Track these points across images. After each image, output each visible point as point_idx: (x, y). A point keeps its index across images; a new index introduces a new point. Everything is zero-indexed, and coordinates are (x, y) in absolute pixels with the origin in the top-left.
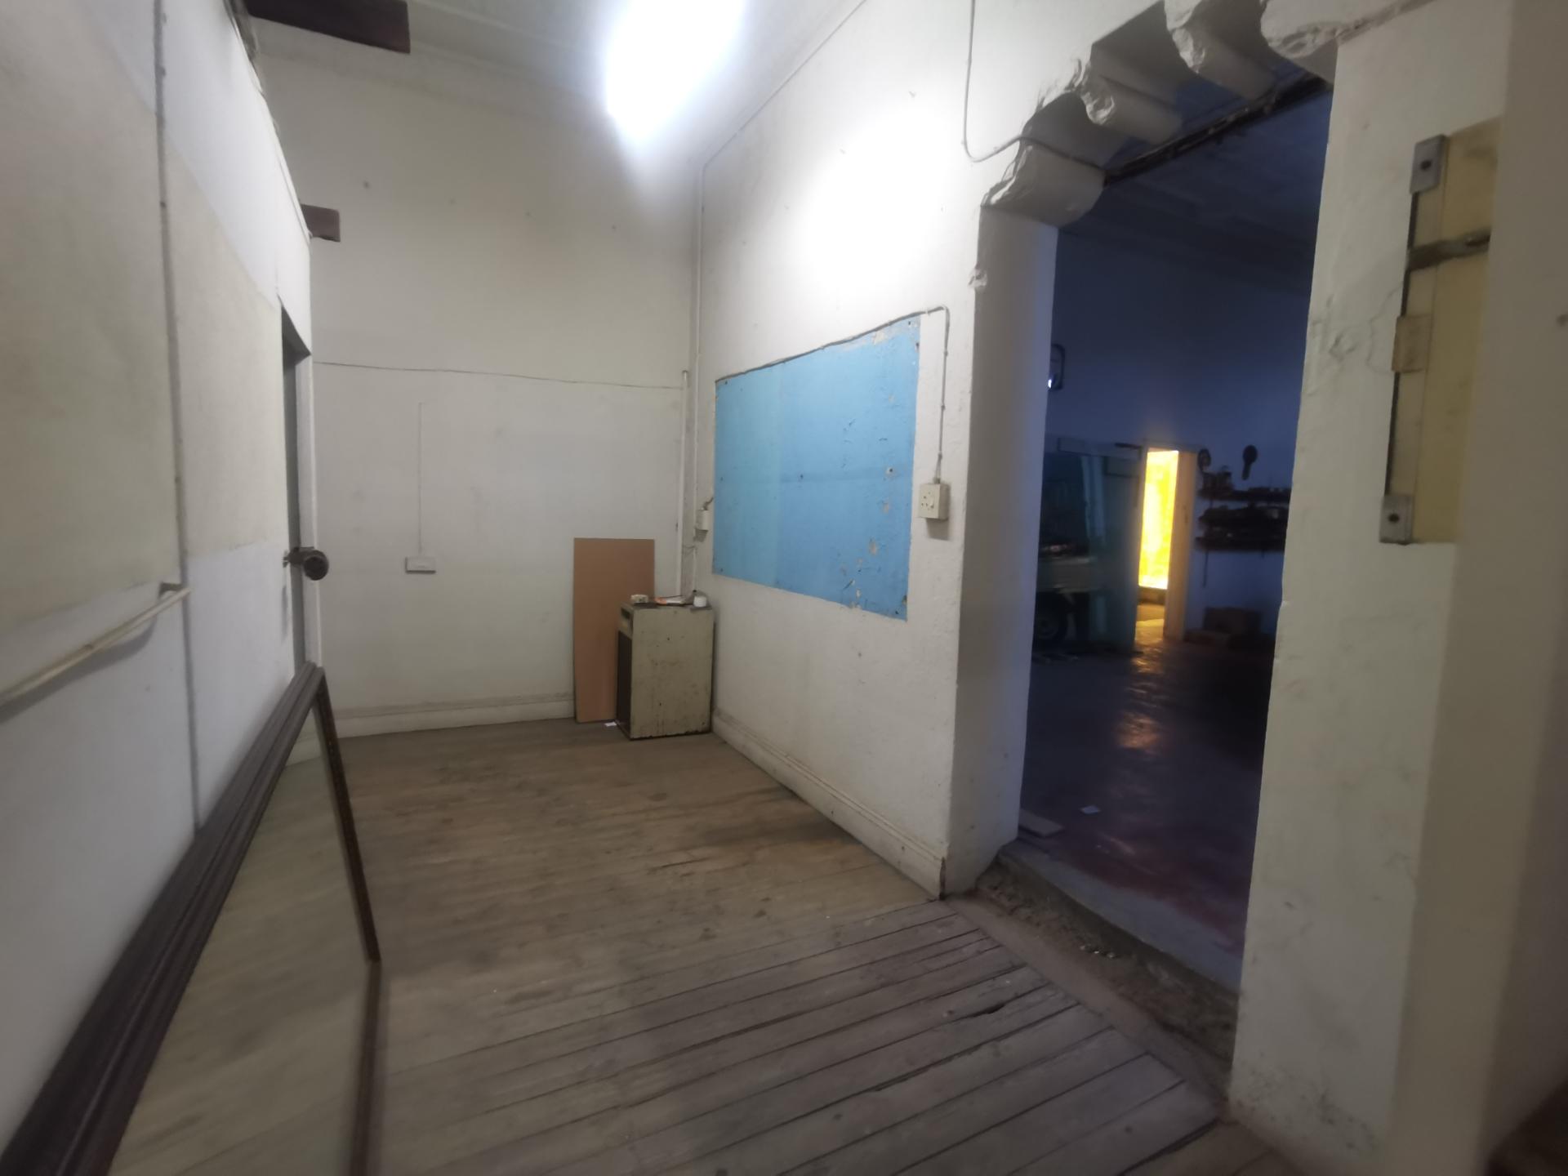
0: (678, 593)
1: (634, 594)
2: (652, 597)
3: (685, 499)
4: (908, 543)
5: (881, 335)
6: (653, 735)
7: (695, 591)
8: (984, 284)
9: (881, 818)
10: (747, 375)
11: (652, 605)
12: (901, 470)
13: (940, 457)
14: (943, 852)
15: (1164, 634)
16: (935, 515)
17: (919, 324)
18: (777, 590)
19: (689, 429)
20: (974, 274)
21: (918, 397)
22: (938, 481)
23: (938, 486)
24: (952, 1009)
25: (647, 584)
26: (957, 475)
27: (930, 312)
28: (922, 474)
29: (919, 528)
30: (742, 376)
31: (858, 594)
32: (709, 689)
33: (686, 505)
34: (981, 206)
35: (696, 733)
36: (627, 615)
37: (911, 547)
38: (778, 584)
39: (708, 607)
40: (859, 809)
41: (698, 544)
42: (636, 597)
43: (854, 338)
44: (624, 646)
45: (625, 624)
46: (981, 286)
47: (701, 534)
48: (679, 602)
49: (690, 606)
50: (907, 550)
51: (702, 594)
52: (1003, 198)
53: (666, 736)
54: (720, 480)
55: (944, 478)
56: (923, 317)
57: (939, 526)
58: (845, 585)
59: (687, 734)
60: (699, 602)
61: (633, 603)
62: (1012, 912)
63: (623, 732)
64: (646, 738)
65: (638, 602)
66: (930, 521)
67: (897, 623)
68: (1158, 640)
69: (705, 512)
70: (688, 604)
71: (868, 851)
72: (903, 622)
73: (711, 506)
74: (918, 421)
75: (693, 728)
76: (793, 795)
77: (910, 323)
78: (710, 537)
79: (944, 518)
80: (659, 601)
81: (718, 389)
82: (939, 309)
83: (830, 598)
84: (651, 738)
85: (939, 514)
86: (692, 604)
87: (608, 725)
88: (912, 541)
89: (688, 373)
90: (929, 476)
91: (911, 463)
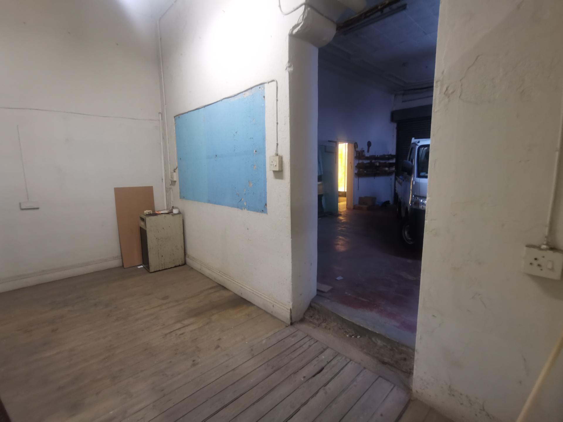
0: (166, 208)
1: (146, 210)
2: (154, 211)
3: (165, 168)
4: (265, 181)
5: (247, 93)
6: (160, 269)
7: (173, 207)
8: (292, 69)
9: (263, 295)
10: (188, 113)
11: (155, 214)
12: (260, 151)
13: (277, 144)
14: (290, 306)
15: (347, 207)
16: (277, 169)
17: (264, 88)
18: (209, 204)
19: (164, 138)
20: (288, 65)
21: (266, 119)
22: (277, 155)
23: (277, 157)
24: (304, 375)
25: (151, 205)
26: (285, 152)
27: (269, 83)
28: (270, 152)
29: (270, 175)
30: (186, 114)
31: (245, 204)
32: (183, 247)
33: (165, 171)
34: (289, 35)
35: (179, 266)
36: (143, 220)
37: (267, 183)
38: (209, 202)
39: (179, 213)
40: (252, 292)
41: (172, 187)
42: (146, 212)
43: (235, 95)
44: (143, 234)
45: (142, 223)
46: (291, 71)
47: (173, 183)
48: (166, 212)
49: (172, 213)
50: (265, 185)
51: (176, 208)
52: (298, 31)
53: (166, 269)
54: (180, 159)
55: (279, 153)
56: (266, 85)
57: (279, 174)
58: (239, 201)
59: (176, 267)
60: (175, 211)
61: (145, 214)
62: (319, 325)
63: (147, 270)
64: (157, 271)
65: (147, 213)
66: (275, 172)
67: (264, 215)
68: (345, 209)
69: (174, 173)
70: (170, 212)
71: (259, 308)
72: (265, 214)
73: (177, 171)
74: (266, 129)
75: (178, 264)
76: (224, 288)
77: (260, 88)
78: (177, 184)
79: (281, 170)
80: (157, 213)
81: (175, 120)
82: (273, 81)
83: (233, 206)
84: (159, 271)
85: (279, 169)
86: (172, 212)
87: (139, 267)
88: (267, 180)
89: (161, 114)
90: (274, 153)
91: (264, 148)
